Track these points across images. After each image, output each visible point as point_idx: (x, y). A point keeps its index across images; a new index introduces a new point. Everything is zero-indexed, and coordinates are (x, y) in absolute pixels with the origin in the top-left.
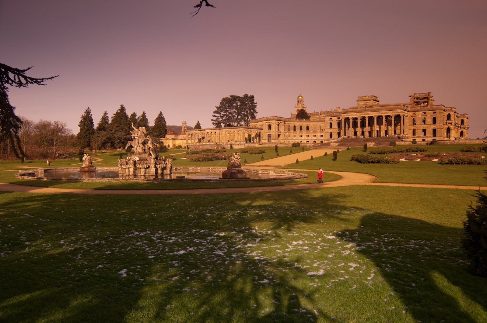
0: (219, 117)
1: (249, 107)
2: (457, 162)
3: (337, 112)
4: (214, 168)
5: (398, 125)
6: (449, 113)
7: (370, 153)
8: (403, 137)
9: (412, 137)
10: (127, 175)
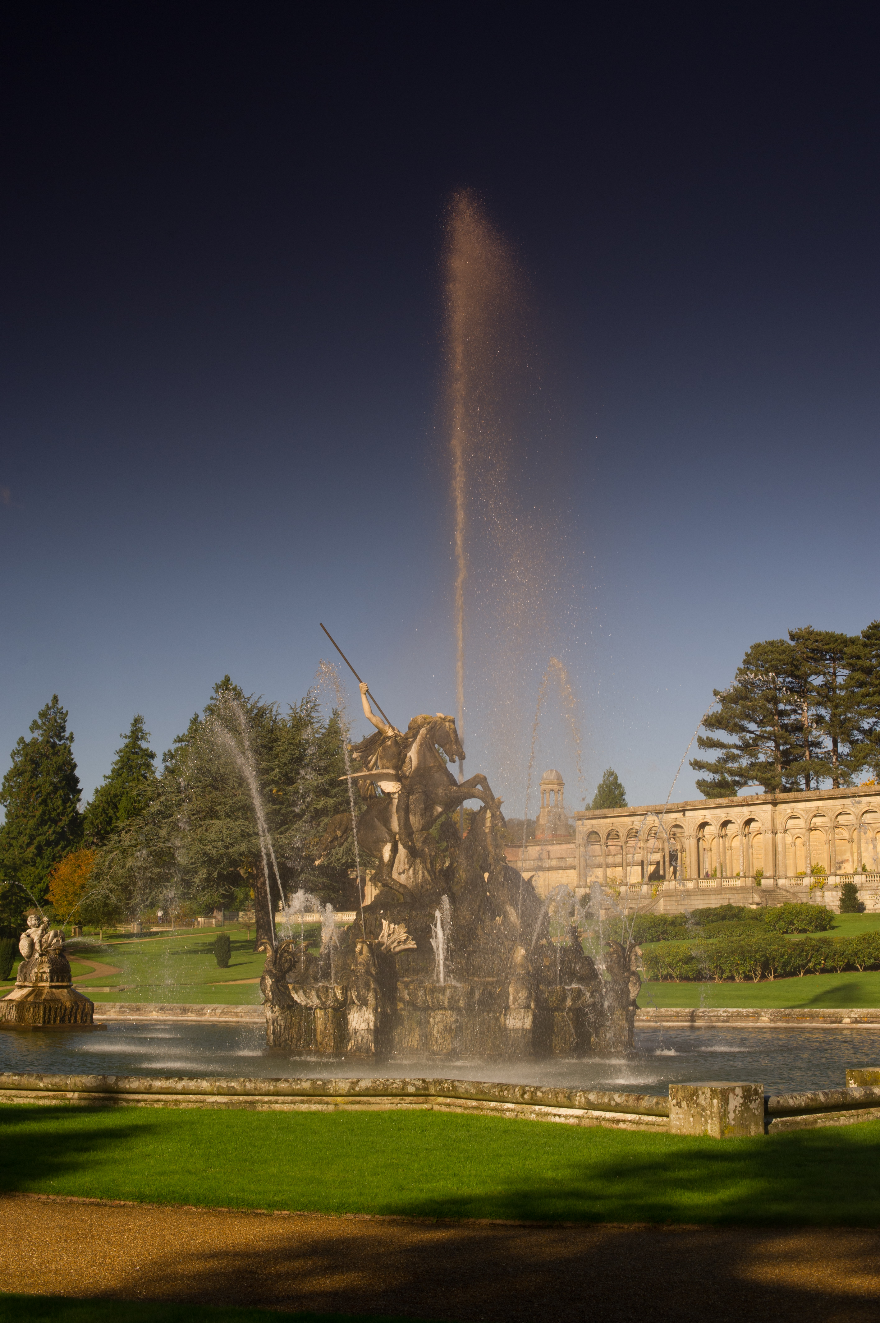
0: (735, 751)
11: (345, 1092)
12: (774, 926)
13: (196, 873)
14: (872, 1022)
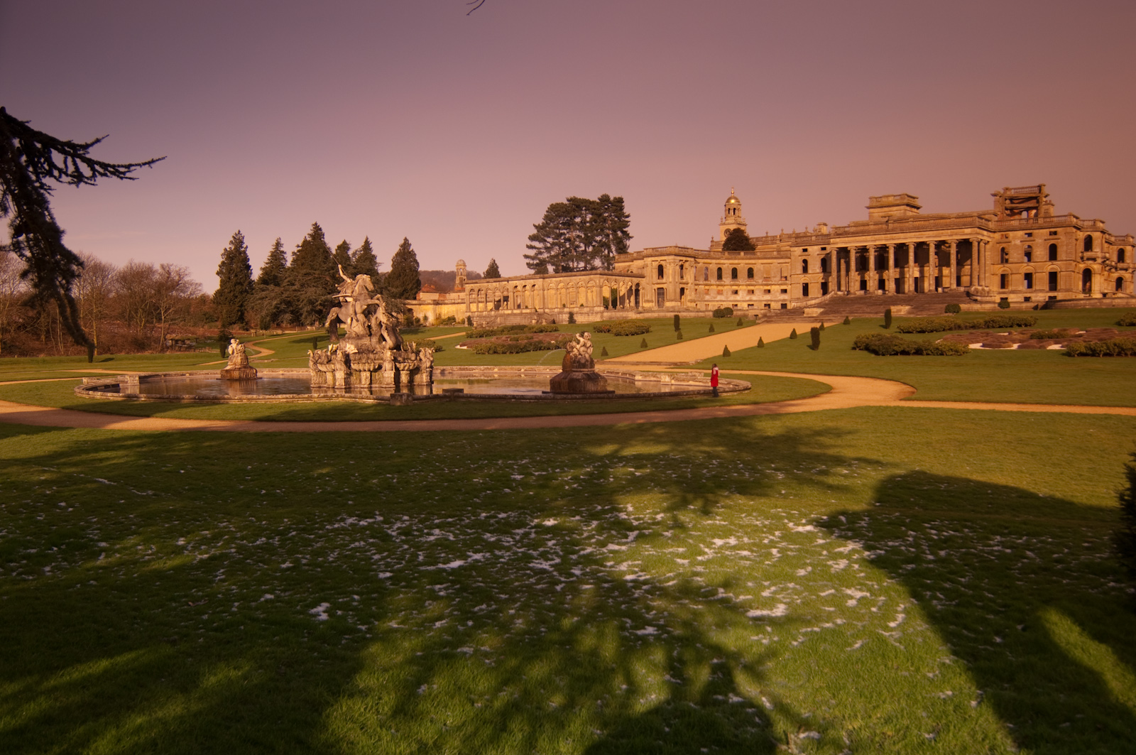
0: (542, 250)
1: (611, 224)
2: (1108, 351)
3: (819, 234)
4: (532, 370)
5: (965, 264)
6: (1089, 233)
7: (898, 330)
8: (977, 292)
9: (1000, 293)
10: (329, 388)
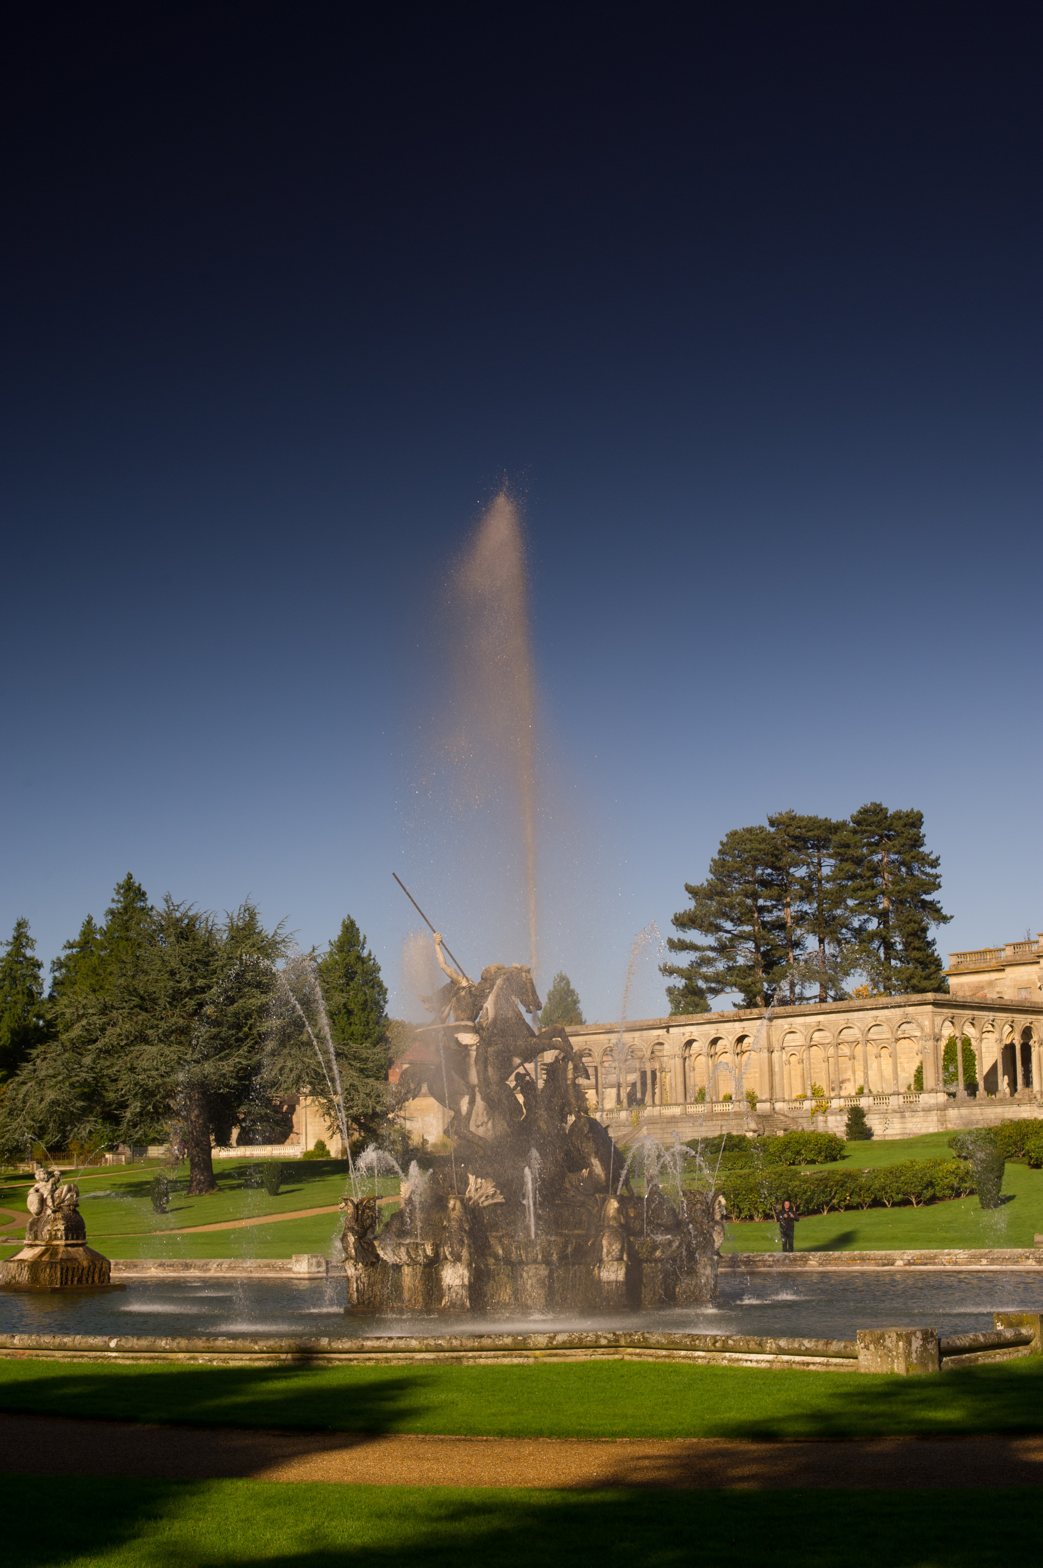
0: (710, 954)
11: (543, 1346)
12: (780, 1157)
13: (127, 1106)
14: (925, 1264)
